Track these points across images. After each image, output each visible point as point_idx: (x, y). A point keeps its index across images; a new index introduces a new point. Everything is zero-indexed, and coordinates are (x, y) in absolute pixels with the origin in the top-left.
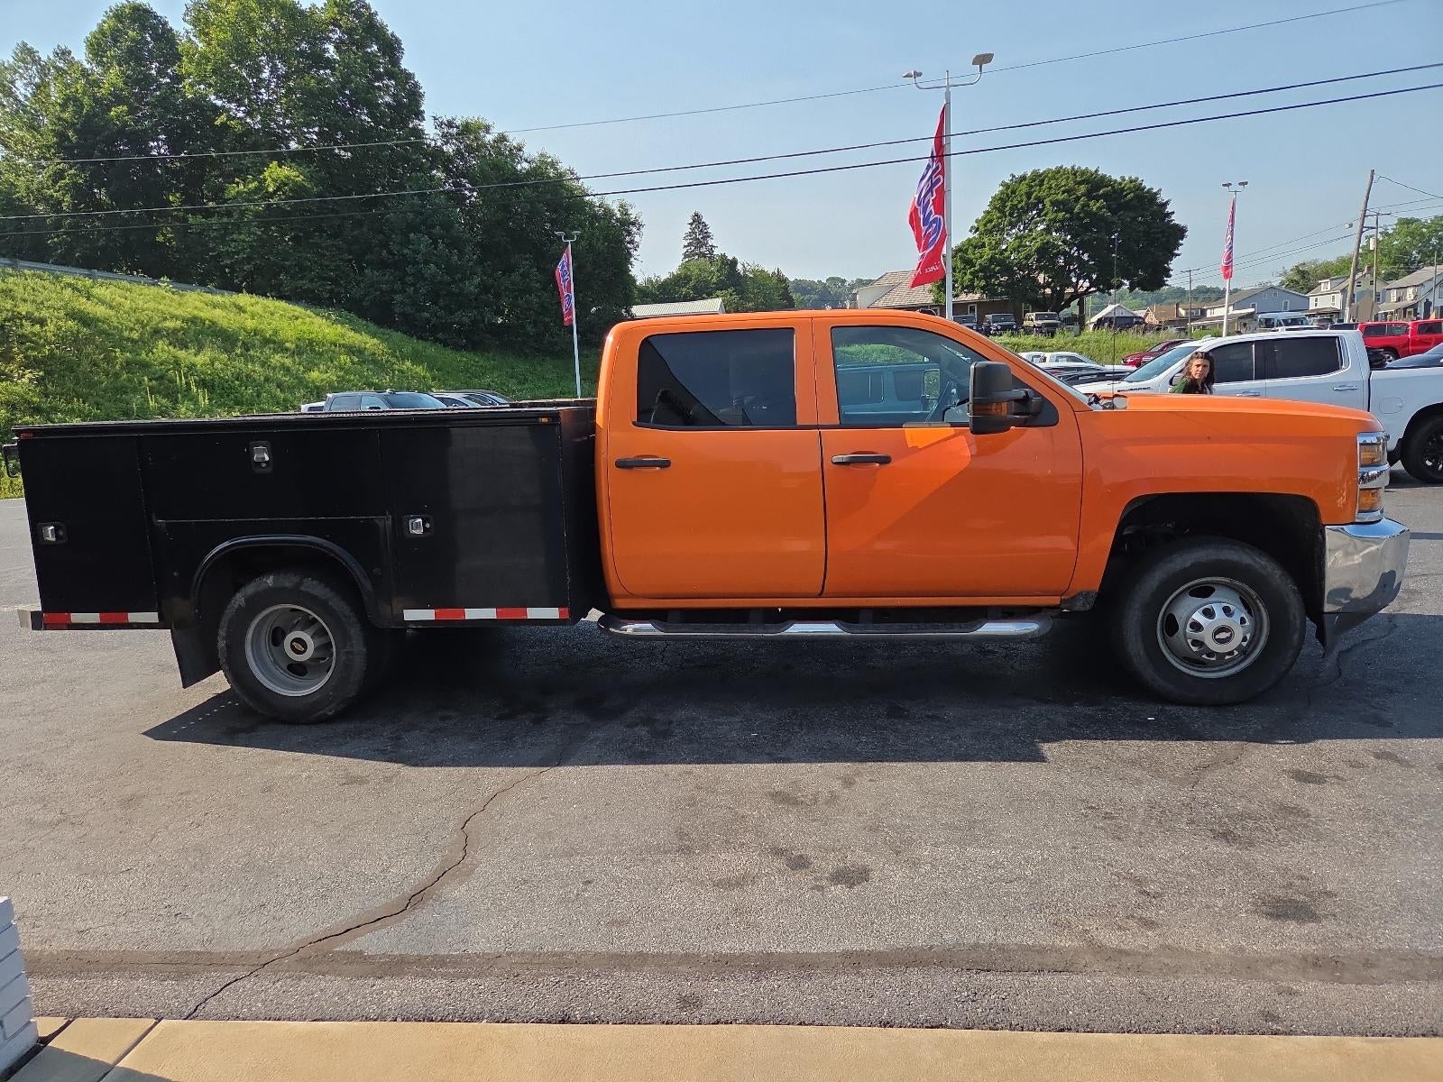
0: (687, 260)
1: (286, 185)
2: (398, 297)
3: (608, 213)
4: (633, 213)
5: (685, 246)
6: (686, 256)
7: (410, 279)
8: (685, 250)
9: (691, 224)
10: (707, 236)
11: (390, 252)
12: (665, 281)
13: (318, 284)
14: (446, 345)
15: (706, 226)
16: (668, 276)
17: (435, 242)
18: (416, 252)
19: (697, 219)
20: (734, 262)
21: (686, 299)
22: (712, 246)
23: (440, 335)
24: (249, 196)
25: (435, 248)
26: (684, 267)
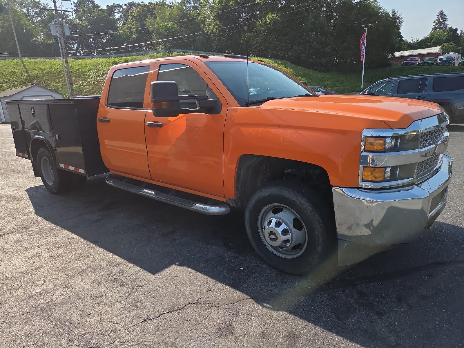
0: (434, 31)
1: (272, 20)
2: (302, 55)
3: (387, 15)
4: (398, 14)
5: (434, 25)
6: (433, 29)
7: (307, 48)
8: (434, 27)
9: (438, 16)
10: (445, 20)
11: (303, 39)
12: (421, 40)
13: (279, 52)
14: (316, 70)
15: (445, 16)
16: (423, 38)
17: (317, 34)
18: (310, 38)
19: (442, 13)
20: (456, 30)
21: (429, 47)
22: (447, 24)
23: (315, 67)
24: (262, 26)
25: (317, 36)
26: (432, 34)
